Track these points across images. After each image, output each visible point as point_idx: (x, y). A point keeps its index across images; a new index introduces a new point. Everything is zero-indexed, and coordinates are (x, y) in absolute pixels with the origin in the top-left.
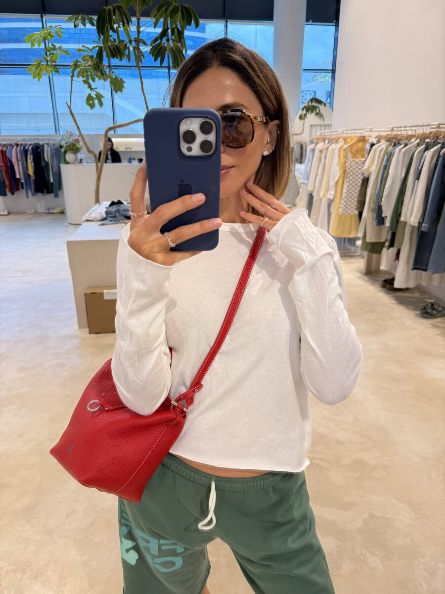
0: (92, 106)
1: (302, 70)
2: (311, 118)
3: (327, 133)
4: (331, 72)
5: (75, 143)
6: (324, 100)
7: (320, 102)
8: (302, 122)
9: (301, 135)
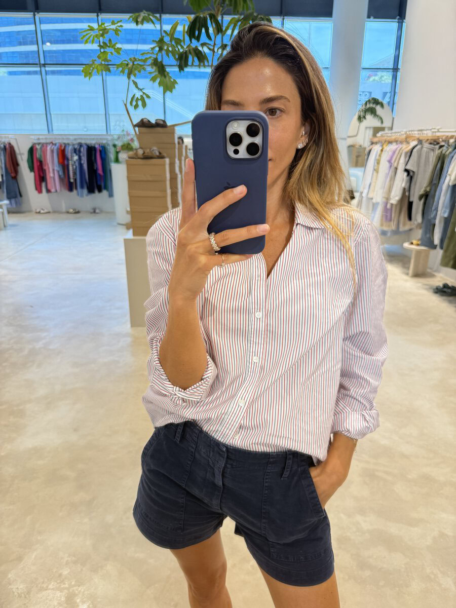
1: (361, 69)
2: (370, 121)
4: (392, 70)
5: (129, 142)
8: (359, 123)
9: (354, 138)
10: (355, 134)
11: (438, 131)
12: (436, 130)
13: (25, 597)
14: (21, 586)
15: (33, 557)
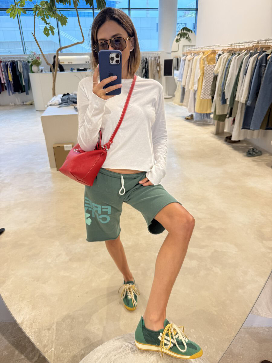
0: (48, 35)
1: (178, 10)
2: (183, 41)
3: (193, 49)
4: (195, 10)
5: (37, 59)
6: (191, 29)
7: (189, 30)
8: (178, 43)
9: (177, 52)
10: (177, 50)
11: (219, 47)
12: (218, 46)
13: (9, 298)
14: (6, 294)
15: (11, 280)
